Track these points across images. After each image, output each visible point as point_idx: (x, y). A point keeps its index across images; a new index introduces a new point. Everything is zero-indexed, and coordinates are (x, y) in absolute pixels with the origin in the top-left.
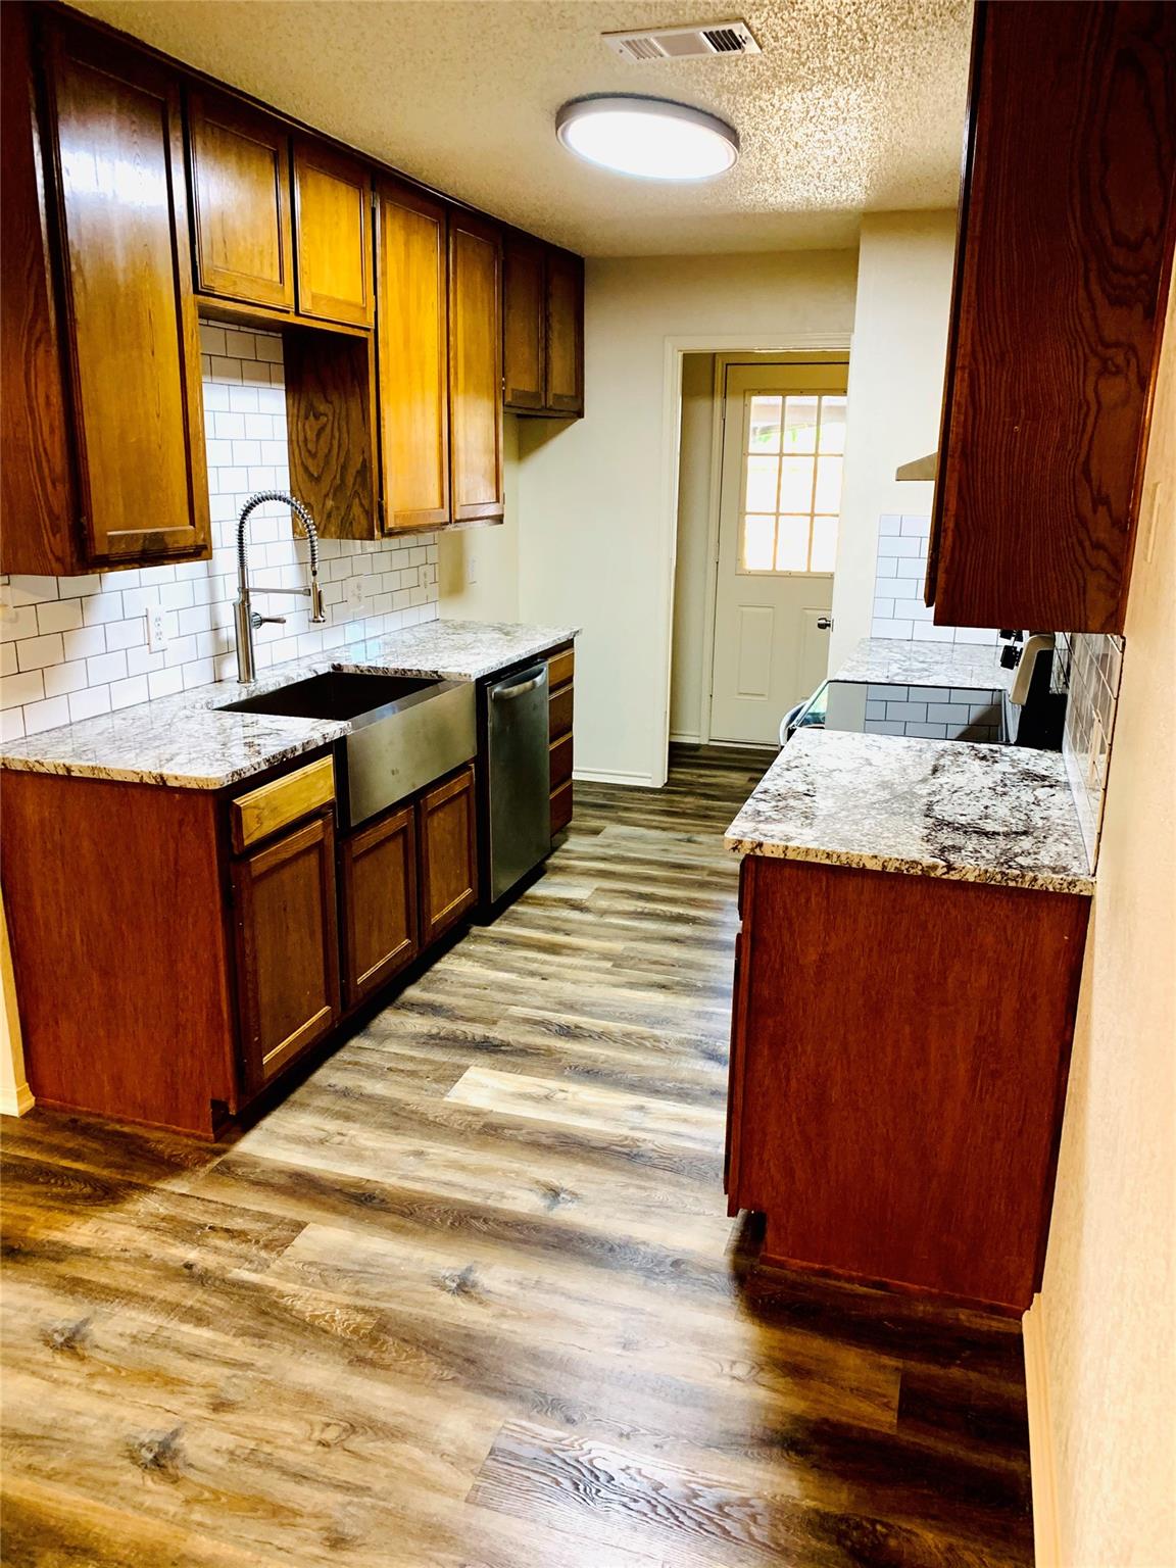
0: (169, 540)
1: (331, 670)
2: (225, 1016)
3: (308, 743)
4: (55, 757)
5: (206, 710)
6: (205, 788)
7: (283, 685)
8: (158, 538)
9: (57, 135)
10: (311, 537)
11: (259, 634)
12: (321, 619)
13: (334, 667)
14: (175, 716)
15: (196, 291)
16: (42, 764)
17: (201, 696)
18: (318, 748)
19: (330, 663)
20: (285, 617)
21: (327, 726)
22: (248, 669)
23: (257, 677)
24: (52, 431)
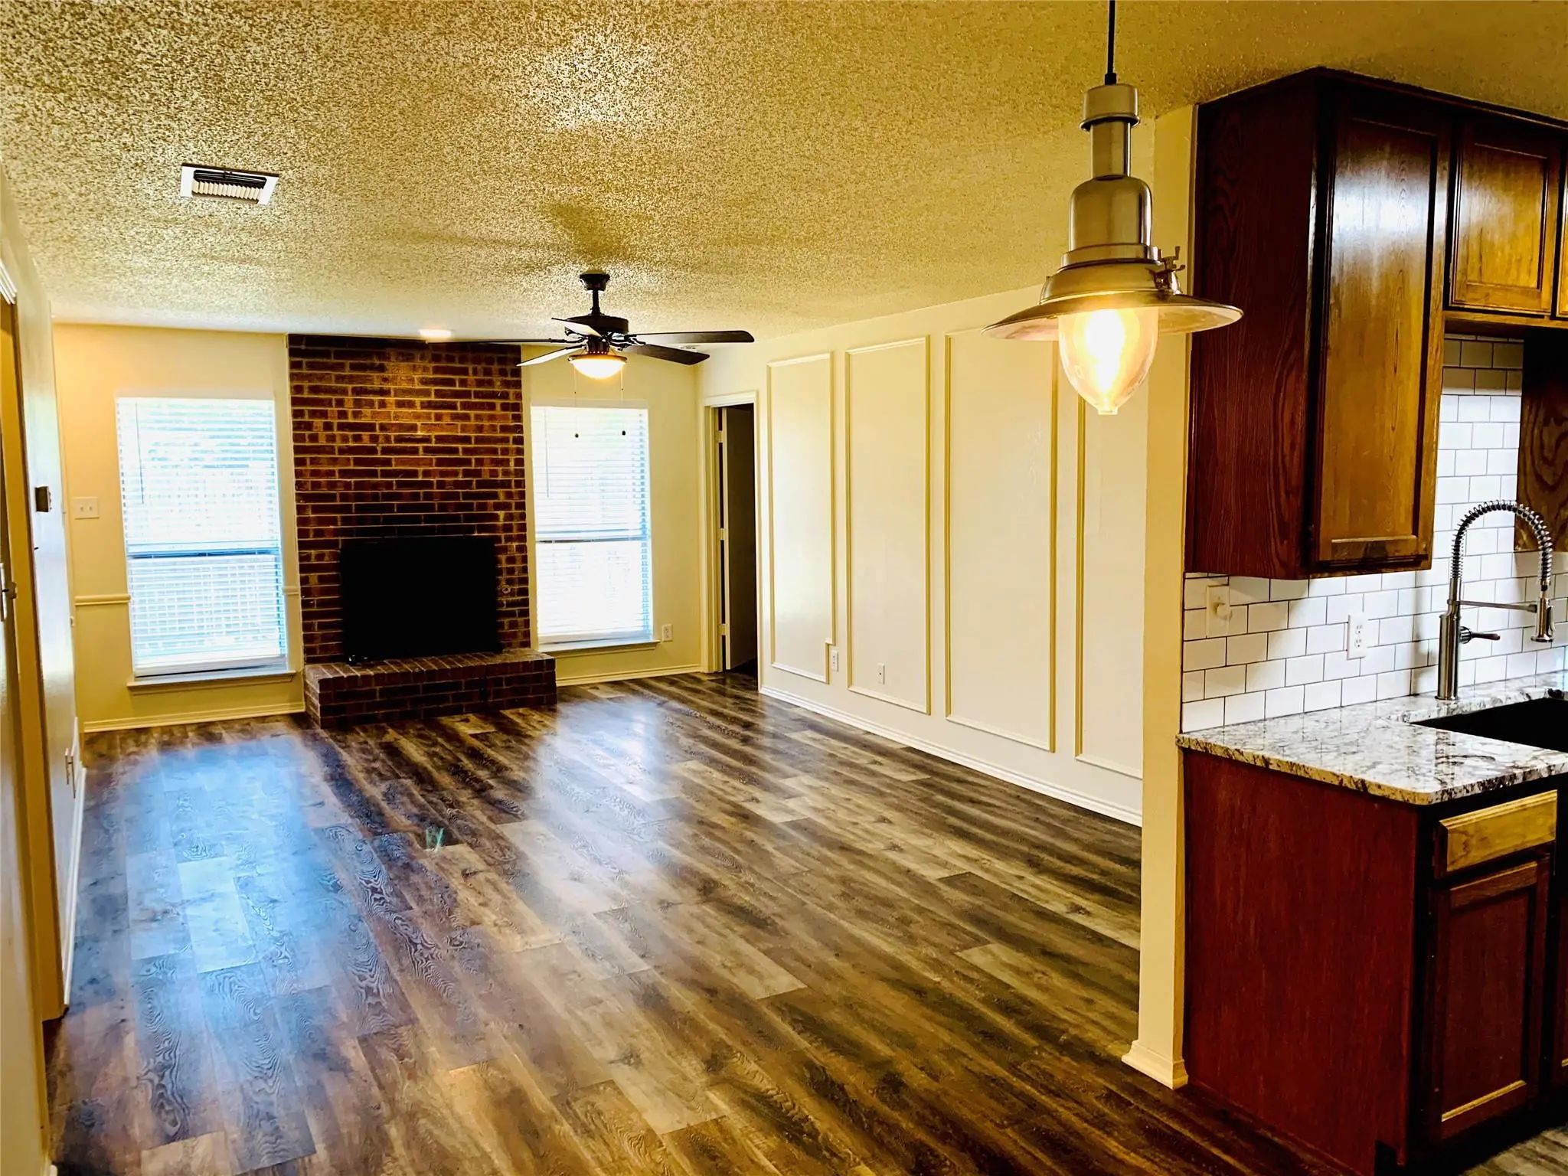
0: (1390, 549)
1: (1548, 696)
2: (1405, 1052)
3: (1530, 772)
4: (1254, 747)
5: (1401, 722)
6: (1411, 802)
7: (1488, 707)
8: (1380, 546)
9: (1332, 187)
10: (1544, 549)
11: (1465, 650)
12: (1546, 638)
13: (1550, 692)
14: (1370, 725)
15: (1446, 307)
16: (1242, 754)
17: (1397, 708)
18: (1542, 779)
19: (1547, 688)
20: (1498, 633)
21: (1553, 757)
22: (1449, 685)
23: (1459, 695)
24: (1293, 446)
